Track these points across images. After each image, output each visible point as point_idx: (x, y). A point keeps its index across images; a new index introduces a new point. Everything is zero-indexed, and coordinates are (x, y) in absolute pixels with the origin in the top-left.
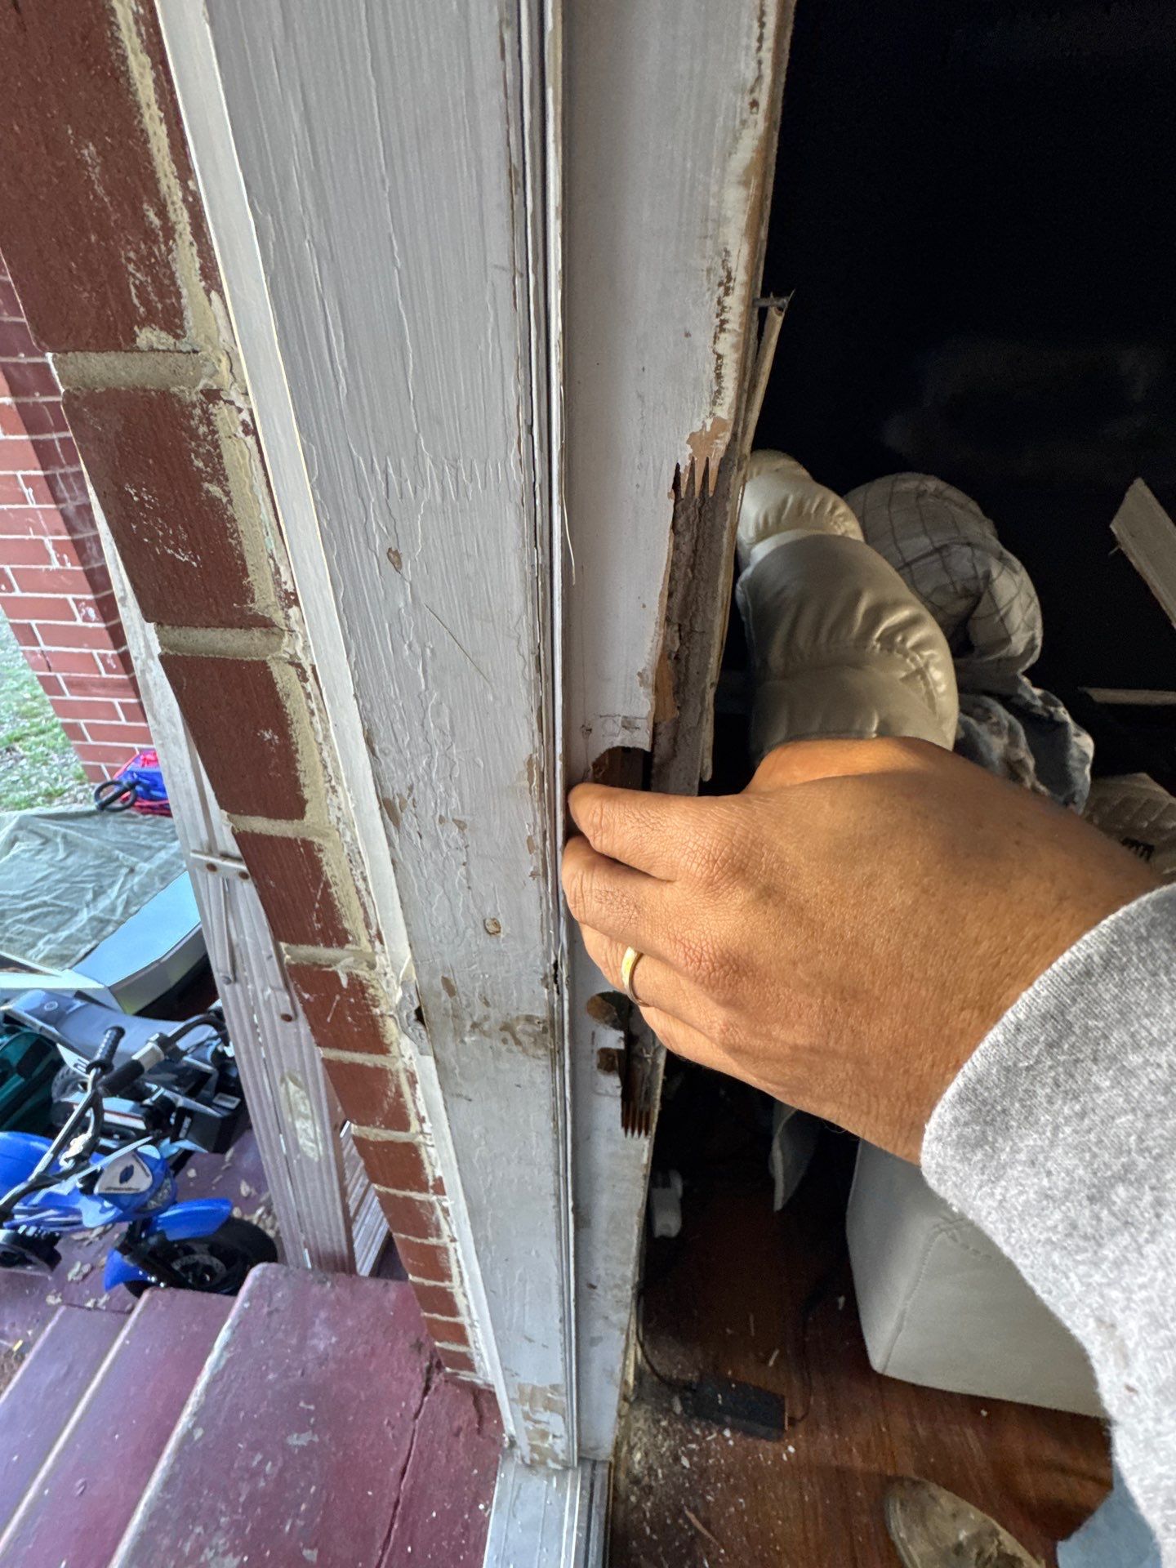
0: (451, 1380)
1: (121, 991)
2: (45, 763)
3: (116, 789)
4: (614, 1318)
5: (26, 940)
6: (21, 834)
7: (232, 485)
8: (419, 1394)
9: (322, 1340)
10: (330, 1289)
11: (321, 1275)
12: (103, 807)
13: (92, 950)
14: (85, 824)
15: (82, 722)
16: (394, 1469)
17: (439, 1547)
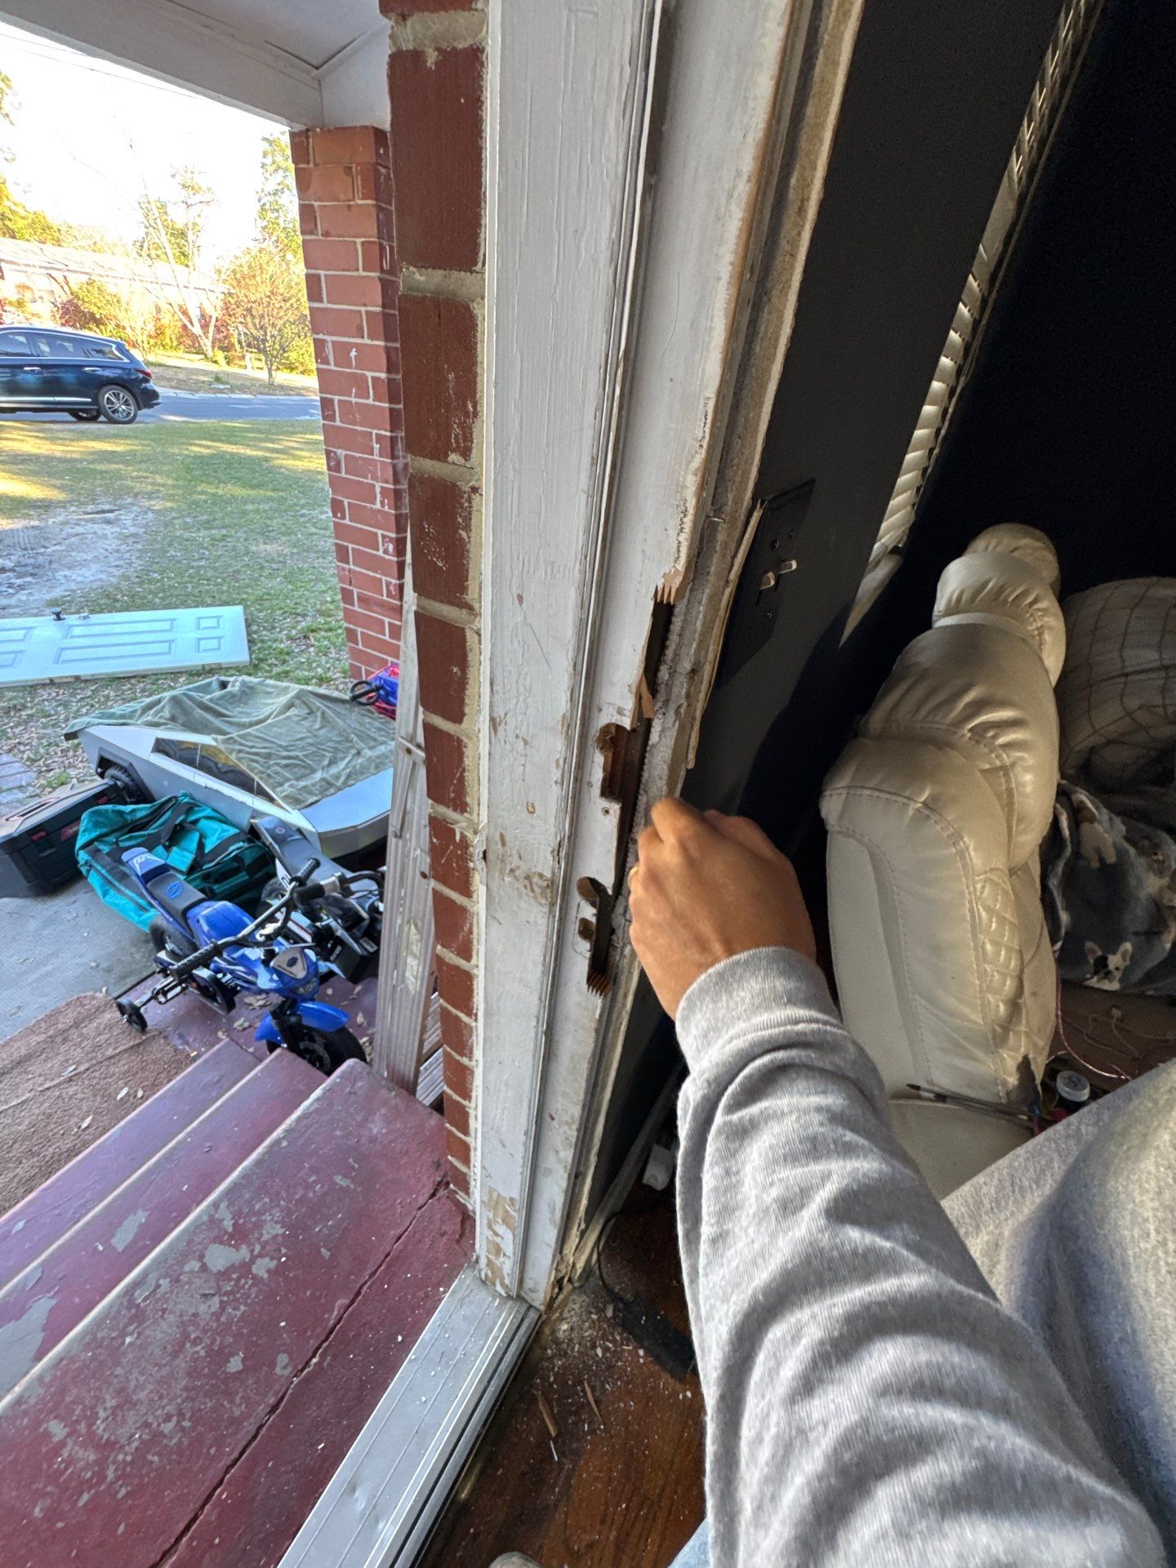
0: (451, 1197)
1: (326, 839)
2: (325, 655)
3: (366, 688)
4: (562, 1154)
5: (278, 779)
6: (297, 702)
7: (473, 534)
8: (427, 1196)
9: (377, 1128)
10: (393, 1096)
11: (390, 1085)
12: (355, 698)
13: (316, 802)
14: (339, 708)
15: (359, 630)
16: (394, 1233)
17: (405, 1296)
